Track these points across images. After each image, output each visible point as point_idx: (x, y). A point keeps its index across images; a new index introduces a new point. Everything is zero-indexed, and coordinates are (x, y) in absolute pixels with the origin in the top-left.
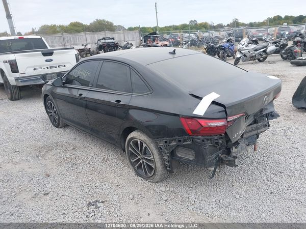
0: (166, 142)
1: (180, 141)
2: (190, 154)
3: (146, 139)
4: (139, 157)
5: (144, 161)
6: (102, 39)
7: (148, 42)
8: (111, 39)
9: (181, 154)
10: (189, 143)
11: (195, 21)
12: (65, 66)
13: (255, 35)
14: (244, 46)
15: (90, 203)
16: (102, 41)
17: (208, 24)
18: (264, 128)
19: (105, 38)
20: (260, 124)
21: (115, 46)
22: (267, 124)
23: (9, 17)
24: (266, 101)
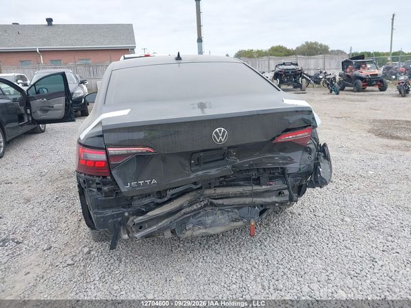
6: (281, 65)
18: (277, 196)
19: (284, 64)
20: (264, 187)
21: (296, 74)
22: (286, 192)
23: (200, 40)
24: (218, 137)
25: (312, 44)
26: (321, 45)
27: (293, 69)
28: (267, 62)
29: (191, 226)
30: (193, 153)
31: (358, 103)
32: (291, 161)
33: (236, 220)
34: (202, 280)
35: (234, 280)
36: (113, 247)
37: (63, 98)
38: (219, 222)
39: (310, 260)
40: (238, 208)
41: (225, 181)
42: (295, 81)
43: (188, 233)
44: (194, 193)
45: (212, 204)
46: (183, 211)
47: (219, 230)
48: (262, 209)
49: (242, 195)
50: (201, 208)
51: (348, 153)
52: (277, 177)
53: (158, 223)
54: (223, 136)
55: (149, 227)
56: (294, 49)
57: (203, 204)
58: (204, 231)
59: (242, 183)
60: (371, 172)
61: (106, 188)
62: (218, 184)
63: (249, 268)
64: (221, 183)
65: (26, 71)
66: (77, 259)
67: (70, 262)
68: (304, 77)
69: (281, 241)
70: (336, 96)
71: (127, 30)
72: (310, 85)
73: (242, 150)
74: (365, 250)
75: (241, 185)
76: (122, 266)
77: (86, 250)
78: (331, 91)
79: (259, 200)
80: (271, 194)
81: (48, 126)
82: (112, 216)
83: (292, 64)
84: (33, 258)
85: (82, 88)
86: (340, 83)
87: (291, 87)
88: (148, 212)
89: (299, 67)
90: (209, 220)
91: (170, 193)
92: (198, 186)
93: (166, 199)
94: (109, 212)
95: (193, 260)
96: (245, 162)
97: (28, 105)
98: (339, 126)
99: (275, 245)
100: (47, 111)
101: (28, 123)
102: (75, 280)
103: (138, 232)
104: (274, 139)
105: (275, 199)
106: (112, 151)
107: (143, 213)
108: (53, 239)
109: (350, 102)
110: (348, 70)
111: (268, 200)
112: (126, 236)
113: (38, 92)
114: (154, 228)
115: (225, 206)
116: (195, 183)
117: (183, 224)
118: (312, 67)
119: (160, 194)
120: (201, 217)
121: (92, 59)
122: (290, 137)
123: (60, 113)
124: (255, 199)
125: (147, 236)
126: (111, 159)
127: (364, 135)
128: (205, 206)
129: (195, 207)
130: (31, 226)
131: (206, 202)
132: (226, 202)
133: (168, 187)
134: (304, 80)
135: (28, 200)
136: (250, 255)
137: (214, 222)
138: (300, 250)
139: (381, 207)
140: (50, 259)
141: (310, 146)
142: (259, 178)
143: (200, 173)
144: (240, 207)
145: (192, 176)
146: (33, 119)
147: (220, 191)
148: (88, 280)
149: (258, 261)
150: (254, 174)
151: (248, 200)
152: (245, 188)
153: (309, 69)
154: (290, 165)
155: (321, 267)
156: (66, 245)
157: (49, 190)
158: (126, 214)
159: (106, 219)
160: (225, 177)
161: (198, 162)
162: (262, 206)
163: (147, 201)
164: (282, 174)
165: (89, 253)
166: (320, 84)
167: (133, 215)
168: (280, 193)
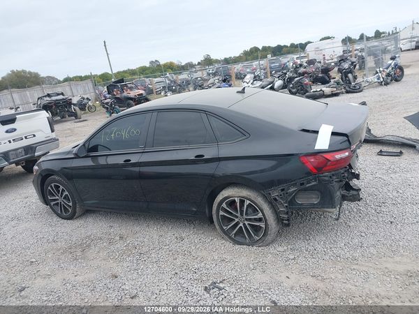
0: (283, 190)
1: (302, 184)
2: (314, 196)
3: (249, 194)
4: (237, 220)
5: (246, 223)
6: (45, 96)
7: (115, 93)
8: (58, 94)
9: (301, 200)
10: (313, 183)
11: (156, 61)
12: (34, 136)
13: (242, 72)
14: (250, 84)
15: (206, 287)
16: (45, 99)
17: (174, 63)
19: (49, 95)
21: (67, 104)
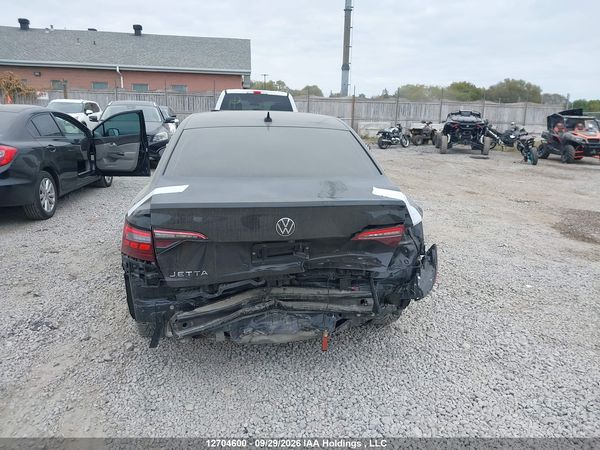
6: (456, 114)
16: (454, 117)
18: (358, 305)
19: (460, 113)
20: (343, 292)
21: (476, 130)
22: (370, 301)
23: (346, 67)
24: (283, 227)
25: (514, 82)
26: (529, 86)
27: (473, 122)
28: (437, 108)
29: (250, 330)
30: (255, 243)
31: (560, 180)
32: (378, 263)
33: (306, 329)
34: (256, 396)
35: (293, 401)
36: (153, 345)
37: (137, 145)
38: (286, 330)
39: (394, 390)
40: (312, 315)
41: (296, 280)
42: (474, 140)
43: (246, 339)
44: (258, 291)
45: (279, 307)
46: (241, 311)
47: (284, 339)
48: (340, 318)
49: (315, 299)
50: (265, 309)
51: (509, 255)
52: (362, 282)
53: (206, 322)
54: (288, 228)
55: (195, 325)
56: (487, 88)
57: (267, 305)
58: (266, 338)
59: (319, 284)
60: (528, 286)
61: (149, 275)
62: (287, 283)
63: (318, 389)
64: (291, 281)
65: (100, 96)
66: (117, 355)
67: (108, 357)
68: (489, 135)
69: (368, 362)
70: (531, 167)
71: (242, 48)
72: (497, 147)
73: (316, 245)
74: (470, 385)
75: (318, 287)
76: (167, 369)
77: (129, 345)
78: (526, 159)
79: (335, 307)
80: (351, 301)
81: (115, 178)
82: (156, 309)
83: (472, 114)
84: (67, 347)
85: (168, 129)
86: (541, 147)
87: (469, 147)
88: (196, 307)
89: (482, 120)
90: (273, 325)
91: (223, 288)
92: (260, 283)
93: (217, 295)
94: (151, 303)
95: (252, 372)
96: (321, 259)
97: (92, 150)
98: (514, 215)
99: (359, 365)
100: (115, 159)
101: (91, 173)
102: (109, 378)
103: (180, 329)
104: (353, 235)
105: (355, 308)
106: (159, 233)
107: (191, 308)
108: (94, 329)
109: (549, 179)
110: (556, 129)
111: (346, 308)
112: (170, 334)
113: (106, 134)
114: (201, 327)
115: (295, 310)
116: (257, 279)
117: (240, 327)
118: (506, 119)
119: (213, 288)
120: (264, 320)
121: (190, 86)
122: (374, 235)
123: (132, 164)
124: (330, 306)
125: (196, 336)
126: (157, 242)
127: (544, 231)
128: (271, 307)
129: (257, 308)
130: (71, 309)
131: (272, 303)
132: (295, 305)
133: (221, 281)
134: (487, 139)
135: (73, 277)
136: (323, 375)
137: (280, 327)
138: (388, 376)
139: (518, 335)
140: (85, 351)
141: (409, 247)
142: (338, 281)
143: (263, 268)
144: (314, 313)
145: (253, 271)
146: (96, 168)
147: (290, 291)
148: (124, 381)
149: (330, 383)
150: (332, 275)
151: (322, 306)
152: (321, 291)
153: (499, 123)
154: (375, 269)
155: (406, 398)
156: (107, 336)
157: (102, 266)
158: (172, 308)
159: (148, 310)
160: (296, 274)
161: (261, 255)
162: (340, 315)
163: (194, 295)
164: (368, 279)
165: (132, 349)
166: (512, 146)
167: (180, 309)
168: (363, 302)
